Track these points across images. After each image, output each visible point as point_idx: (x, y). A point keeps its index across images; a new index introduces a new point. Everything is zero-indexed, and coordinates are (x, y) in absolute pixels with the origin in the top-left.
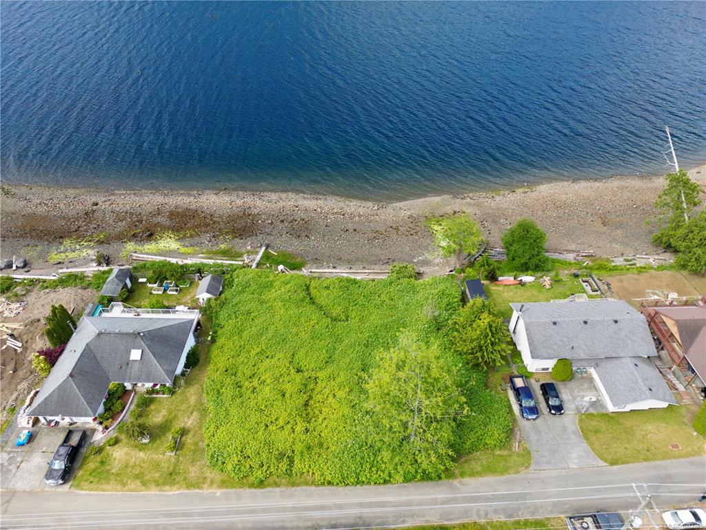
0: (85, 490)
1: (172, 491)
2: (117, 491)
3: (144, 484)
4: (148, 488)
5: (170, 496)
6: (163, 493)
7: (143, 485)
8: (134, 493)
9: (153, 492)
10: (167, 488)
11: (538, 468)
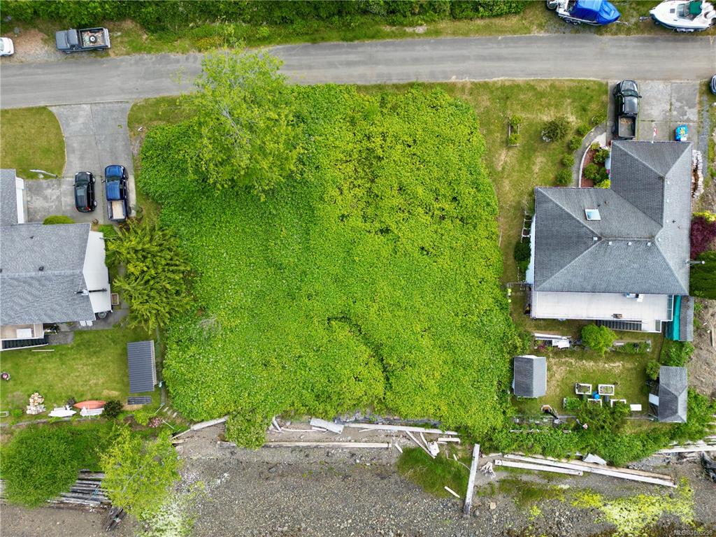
0: (590, 81)
1: (501, 80)
2: (558, 80)
3: (532, 88)
4: (527, 83)
5: (502, 76)
6: (510, 78)
7: (534, 86)
8: (539, 78)
9: (520, 79)
10: (507, 84)
11: (123, 105)
